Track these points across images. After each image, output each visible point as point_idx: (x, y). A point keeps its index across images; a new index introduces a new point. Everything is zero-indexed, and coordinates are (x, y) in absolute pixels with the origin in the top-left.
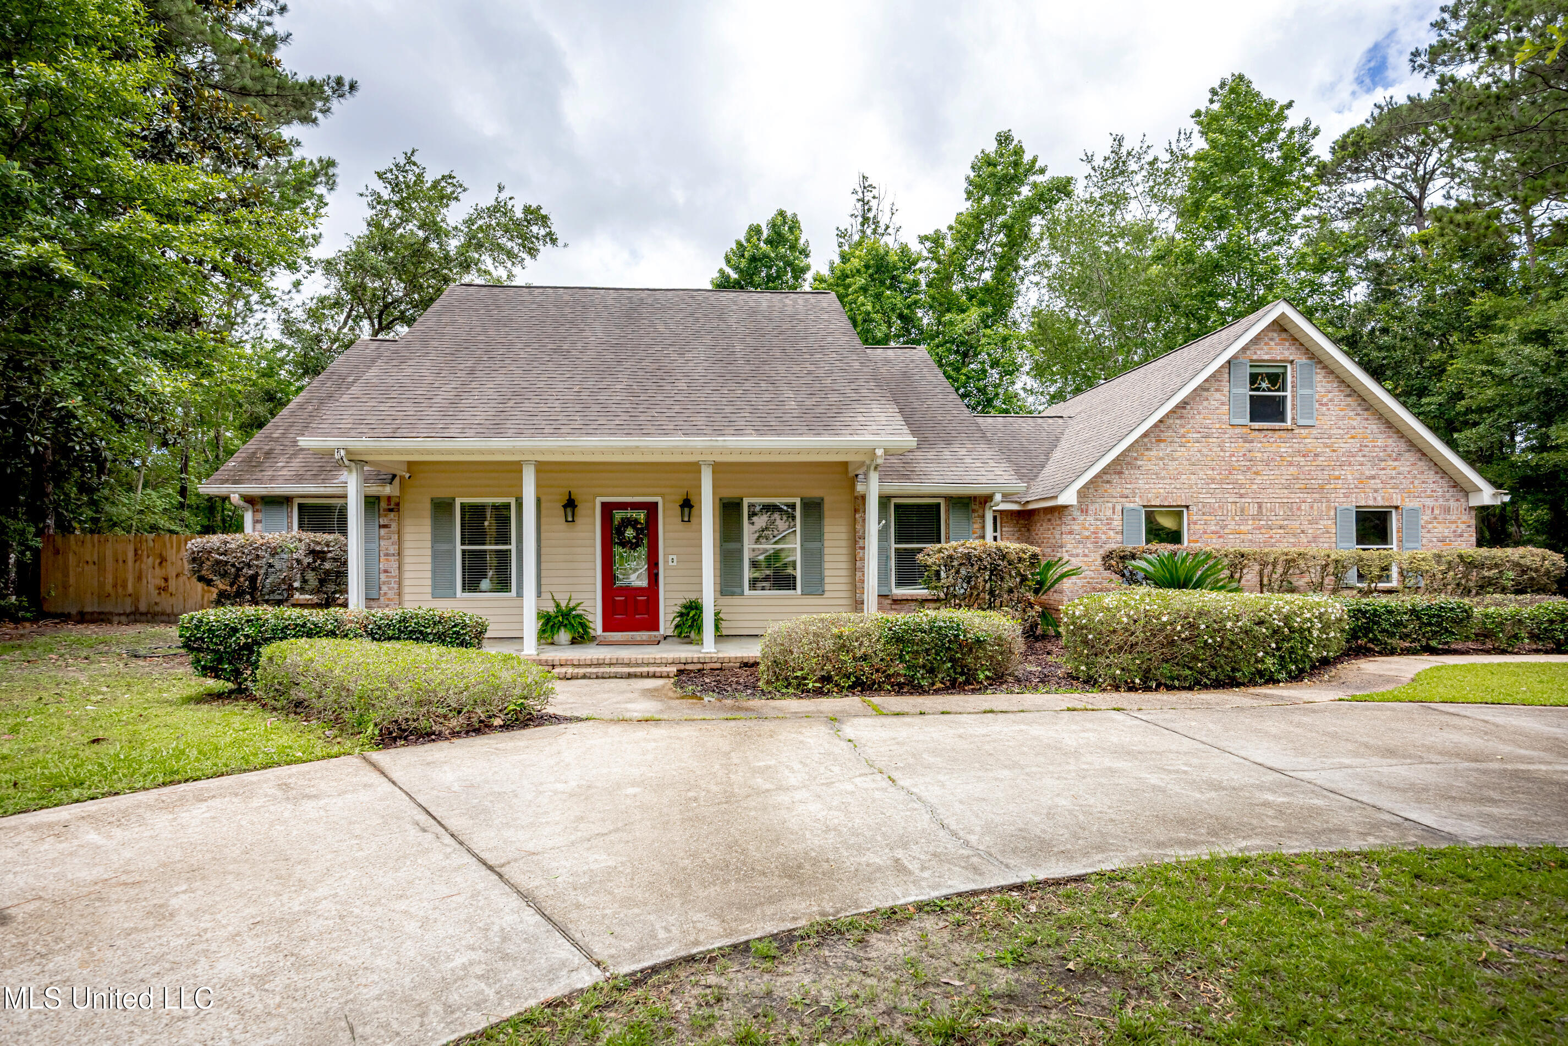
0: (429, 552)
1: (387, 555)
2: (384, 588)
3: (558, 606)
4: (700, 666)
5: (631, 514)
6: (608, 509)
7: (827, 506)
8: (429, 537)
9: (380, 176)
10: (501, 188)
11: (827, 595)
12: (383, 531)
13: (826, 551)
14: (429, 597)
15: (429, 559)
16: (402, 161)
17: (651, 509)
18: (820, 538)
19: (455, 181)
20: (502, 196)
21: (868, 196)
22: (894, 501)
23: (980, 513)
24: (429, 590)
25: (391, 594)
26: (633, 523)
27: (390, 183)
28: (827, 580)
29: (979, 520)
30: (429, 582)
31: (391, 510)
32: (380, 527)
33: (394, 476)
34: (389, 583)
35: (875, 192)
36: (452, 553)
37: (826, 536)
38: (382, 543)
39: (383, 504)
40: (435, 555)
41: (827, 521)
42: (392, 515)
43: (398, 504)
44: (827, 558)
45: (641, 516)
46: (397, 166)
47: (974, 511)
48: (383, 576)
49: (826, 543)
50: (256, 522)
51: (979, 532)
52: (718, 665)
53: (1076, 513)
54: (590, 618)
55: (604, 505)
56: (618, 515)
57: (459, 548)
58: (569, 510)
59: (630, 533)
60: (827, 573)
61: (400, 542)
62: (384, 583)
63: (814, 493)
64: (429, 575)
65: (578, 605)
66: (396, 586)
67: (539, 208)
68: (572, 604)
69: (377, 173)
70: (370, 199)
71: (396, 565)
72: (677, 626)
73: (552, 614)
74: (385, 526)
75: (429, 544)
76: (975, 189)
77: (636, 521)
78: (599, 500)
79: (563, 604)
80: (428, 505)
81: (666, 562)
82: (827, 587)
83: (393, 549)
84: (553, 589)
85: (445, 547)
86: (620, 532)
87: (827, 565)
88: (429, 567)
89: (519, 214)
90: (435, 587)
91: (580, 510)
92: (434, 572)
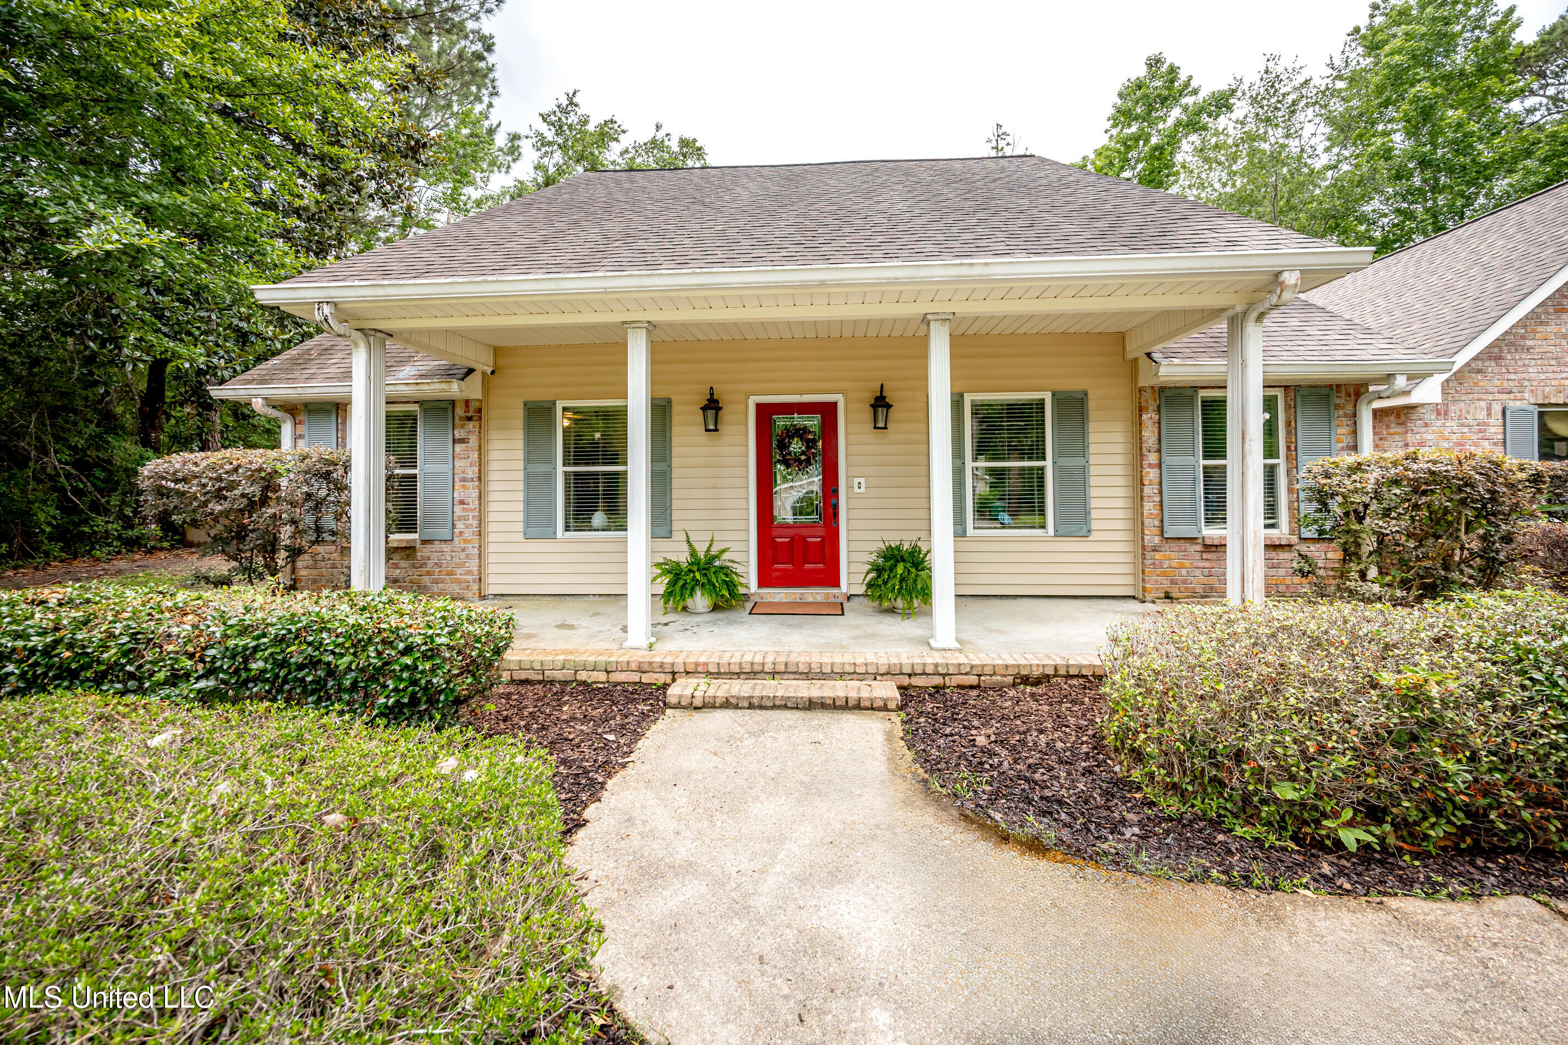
0: (520, 475)
1: (463, 480)
2: (460, 526)
3: (693, 553)
4: (938, 680)
5: (799, 420)
6: (765, 413)
7: (1092, 404)
8: (520, 455)
9: (544, 118)
10: (658, 127)
11: (1094, 536)
12: (458, 447)
13: (1093, 470)
14: (520, 537)
15: (520, 486)
16: (565, 102)
17: (828, 412)
18: (1083, 451)
19: (616, 126)
20: (660, 135)
21: (1002, 144)
22: (1203, 393)
23: (1349, 409)
24: (520, 527)
25: (468, 534)
26: (800, 433)
27: (553, 124)
28: (1094, 514)
29: (1345, 421)
30: (520, 517)
31: (470, 419)
32: (454, 441)
33: (471, 371)
34: (465, 518)
35: (1009, 139)
36: (551, 476)
37: (1092, 449)
38: (457, 464)
39: (460, 411)
40: (529, 479)
41: (1092, 427)
42: (470, 425)
43: (480, 410)
44: (1093, 481)
45: (813, 422)
46: (559, 107)
47: (1338, 407)
48: (458, 509)
49: (1092, 459)
50: (296, 437)
51: (1348, 440)
52: (972, 680)
53: (1430, 416)
54: (740, 569)
55: (760, 408)
56: (781, 422)
57: (560, 469)
58: (711, 413)
59: (796, 446)
60: (1094, 503)
61: (482, 463)
62: (460, 518)
63: (1072, 385)
64: (520, 506)
65: (724, 551)
66: (475, 523)
67: (695, 141)
68: (715, 550)
69: (541, 115)
70: (534, 140)
71: (475, 494)
72: (870, 586)
73: (684, 565)
74: (462, 441)
75: (521, 465)
76: (1123, 116)
77: (805, 430)
78: (753, 401)
79: (701, 549)
80: (520, 412)
81: (849, 487)
82: (1094, 525)
83: (472, 472)
84: (688, 526)
85: (542, 468)
86: (783, 446)
87: (1093, 492)
88: (520, 496)
89: (675, 148)
90: (528, 523)
91: (727, 414)
92: (528, 502)
